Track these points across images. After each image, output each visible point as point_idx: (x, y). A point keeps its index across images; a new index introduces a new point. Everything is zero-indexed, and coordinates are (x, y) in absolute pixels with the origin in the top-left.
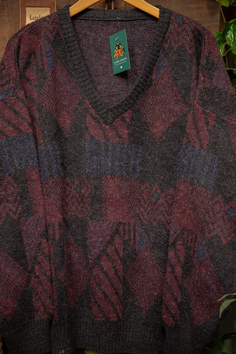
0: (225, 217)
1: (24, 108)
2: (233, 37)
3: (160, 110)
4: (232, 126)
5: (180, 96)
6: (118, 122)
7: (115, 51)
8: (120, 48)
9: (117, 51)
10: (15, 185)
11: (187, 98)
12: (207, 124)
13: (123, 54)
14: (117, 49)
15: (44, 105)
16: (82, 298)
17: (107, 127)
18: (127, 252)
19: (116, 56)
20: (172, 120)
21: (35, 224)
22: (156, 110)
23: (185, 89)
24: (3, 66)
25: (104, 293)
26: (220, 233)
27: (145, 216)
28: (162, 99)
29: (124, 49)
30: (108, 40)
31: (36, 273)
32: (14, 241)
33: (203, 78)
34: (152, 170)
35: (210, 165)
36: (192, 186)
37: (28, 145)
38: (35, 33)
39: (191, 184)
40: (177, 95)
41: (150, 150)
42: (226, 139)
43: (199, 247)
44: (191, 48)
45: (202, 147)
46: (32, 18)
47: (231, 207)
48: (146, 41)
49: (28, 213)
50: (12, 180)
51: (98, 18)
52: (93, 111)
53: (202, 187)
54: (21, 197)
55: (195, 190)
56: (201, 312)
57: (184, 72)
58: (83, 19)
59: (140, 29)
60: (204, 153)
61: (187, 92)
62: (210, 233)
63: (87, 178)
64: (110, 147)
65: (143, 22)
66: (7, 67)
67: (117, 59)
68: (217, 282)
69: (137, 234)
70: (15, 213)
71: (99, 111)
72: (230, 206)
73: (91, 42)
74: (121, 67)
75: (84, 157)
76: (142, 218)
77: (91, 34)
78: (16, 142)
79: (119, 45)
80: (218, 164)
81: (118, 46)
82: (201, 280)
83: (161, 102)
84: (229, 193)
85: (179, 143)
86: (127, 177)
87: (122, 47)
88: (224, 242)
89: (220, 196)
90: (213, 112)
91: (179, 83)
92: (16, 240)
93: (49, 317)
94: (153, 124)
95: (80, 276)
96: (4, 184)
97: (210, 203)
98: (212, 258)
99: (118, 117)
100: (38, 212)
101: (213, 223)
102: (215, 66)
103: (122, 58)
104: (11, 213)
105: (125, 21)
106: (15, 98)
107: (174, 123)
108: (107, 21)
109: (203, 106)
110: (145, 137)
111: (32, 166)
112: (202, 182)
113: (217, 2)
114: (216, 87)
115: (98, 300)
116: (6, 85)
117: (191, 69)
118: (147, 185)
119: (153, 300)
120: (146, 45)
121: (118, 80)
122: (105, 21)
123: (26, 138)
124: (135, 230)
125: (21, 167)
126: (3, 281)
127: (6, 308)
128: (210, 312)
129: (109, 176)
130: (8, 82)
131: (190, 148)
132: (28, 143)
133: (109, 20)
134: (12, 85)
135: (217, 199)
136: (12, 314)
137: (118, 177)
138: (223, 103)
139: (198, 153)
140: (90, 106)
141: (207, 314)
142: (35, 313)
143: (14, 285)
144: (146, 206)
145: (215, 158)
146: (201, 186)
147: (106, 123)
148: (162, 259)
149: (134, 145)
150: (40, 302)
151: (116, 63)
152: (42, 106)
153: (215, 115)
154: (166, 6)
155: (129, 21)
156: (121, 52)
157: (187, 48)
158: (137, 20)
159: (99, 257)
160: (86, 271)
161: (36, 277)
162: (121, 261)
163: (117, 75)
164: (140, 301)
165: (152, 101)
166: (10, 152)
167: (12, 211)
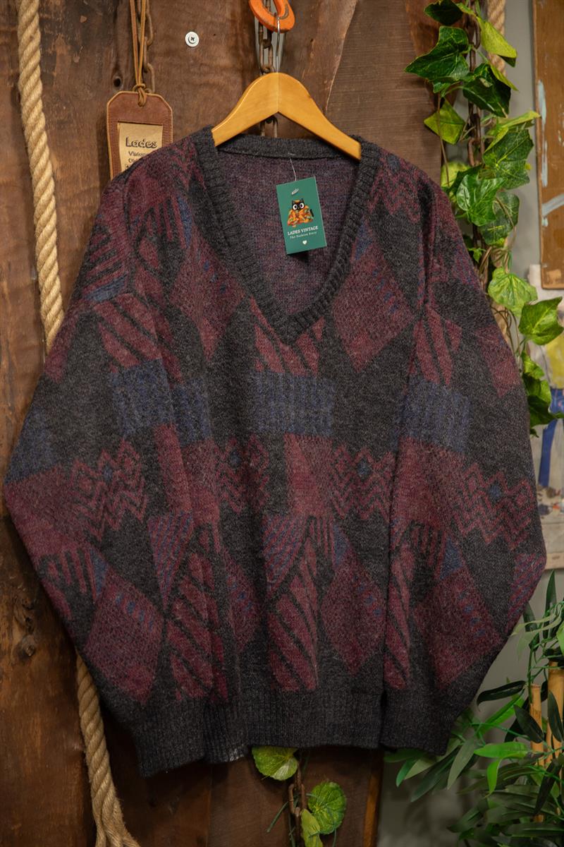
0: (487, 498)
1: (147, 314)
2: (468, 196)
3: (364, 318)
4: (489, 347)
5: (402, 295)
6: (304, 340)
7: (290, 213)
8: (300, 209)
9: (294, 214)
10: (137, 457)
11: (413, 299)
12: (449, 343)
13: (310, 219)
14: (294, 209)
15: (182, 308)
16: (246, 657)
17: (287, 348)
18: (322, 569)
19: (293, 222)
20: (390, 335)
21: (174, 526)
22: (355, 317)
23: (410, 283)
24: (105, 236)
25: (298, 642)
26: (480, 525)
27: (342, 504)
28: (366, 299)
29: (311, 211)
30: (275, 191)
31: (175, 617)
32: (141, 560)
33: (438, 266)
34: (353, 422)
35: (458, 413)
36: (429, 450)
37: (157, 383)
38: (155, 175)
39: (427, 445)
40: (397, 294)
41: (346, 388)
42: (480, 369)
43: (447, 551)
44: (415, 214)
45: (442, 382)
46: (130, 143)
47: (495, 482)
48: (335, 196)
49: (160, 507)
50: (132, 449)
51: (256, 152)
52: (264, 320)
53: (447, 451)
54: (146, 478)
55: (436, 456)
56: (453, 660)
57: (407, 253)
58: (230, 153)
59: (326, 175)
60: (447, 392)
61: (413, 288)
62: (466, 526)
63: (262, 440)
64: (292, 383)
65: (330, 163)
66: (113, 238)
67: (294, 226)
68: (482, 607)
69: (331, 534)
70: (139, 509)
71: (274, 320)
72: (492, 480)
73: (245, 194)
74: (305, 242)
75: (253, 402)
76: (337, 507)
77: (245, 180)
78: (135, 376)
79: (300, 203)
80: (470, 411)
81: (298, 204)
82: (453, 606)
83: (363, 303)
84: (493, 458)
85: (401, 375)
86: (317, 437)
87: (307, 207)
88: (488, 541)
89: (476, 464)
90: (457, 324)
91: (400, 272)
92: (145, 558)
93: (205, 693)
94: (350, 342)
95: (240, 618)
96: (119, 456)
97: (462, 477)
98: (472, 569)
99: (305, 330)
100: (179, 505)
101: (469, 511)
102: (453, 245)
103: (305, 226)
104: (133, 510)
105: (302, 159)
106: (131, 294)
107: (392, 343)
108: (271, 158)
109: (441, 312)
110: (338, 366)
111: (166, 421)
112: (448, 441)
113: (436, 134)
114: (458, 281)
115: (287, 656)
116: (115, 270)
117: (417, 248)
118: (344, 449)
119: (372, 647)
120: (336, 203)
121: (293, 264)
122: (268, 157)
123: (152, 369)
124: (328, 528)
125: (144, 422)
126: (129, 635)
127: (138, 682)
128: (469, 657)
129: (293, 436)
130: (117, 266)
131: (423, 384)
132: (158, 379)
133: (275, 156)
134: (125, 270)
135: (470, 470)
136: (148, 692)
137: (306, 437)
138: (472, 309)
139: (438, 394)
140: (259, 311)
141: (462, 662)
142: (177, 690)
143: (149, 641)
144: (343, 485)
145: (464, 400)
146: (446, 449)
147: (284, 341)
148: (382, 577)
149: (325, 379)
150: (185, 670)
151: (292, 234)
152: (179, 310)
153: (460, 328)
154: (370, 138)
155: (307, 159)
156: (303, 215)
157: (410, 214)
158: (319, 158)
159: (288, 579)
160: (252, 608)
161: (176, 623)
162: (315, 584)
163: (293, 255)
164: (341, 653)
165: (349, 302)
166: (126, 396)
167: (136, 505)
